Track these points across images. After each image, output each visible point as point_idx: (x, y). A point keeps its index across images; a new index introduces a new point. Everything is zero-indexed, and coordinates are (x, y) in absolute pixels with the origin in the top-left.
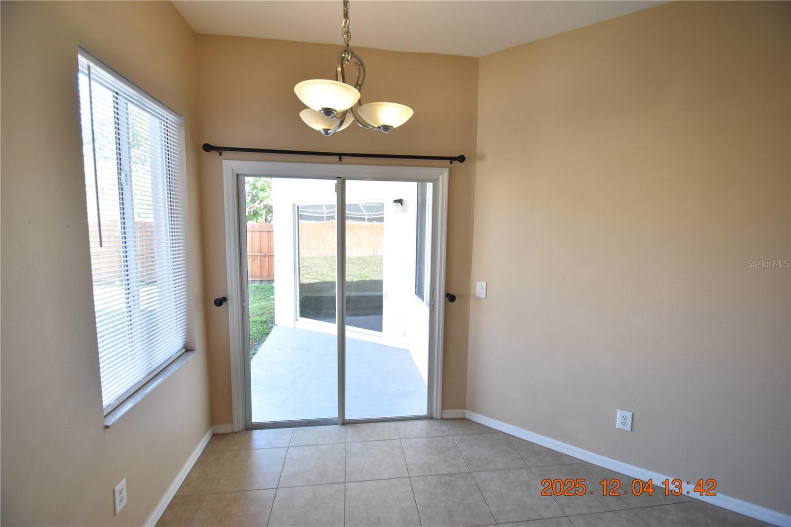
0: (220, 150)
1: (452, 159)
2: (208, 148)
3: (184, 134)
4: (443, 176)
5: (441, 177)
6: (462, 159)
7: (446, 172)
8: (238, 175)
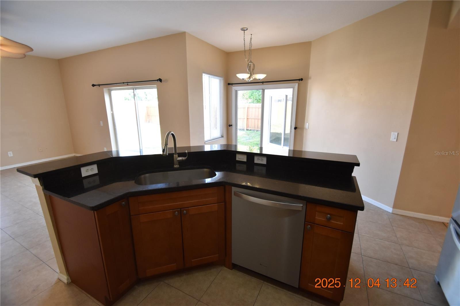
0: (232, 84)
1: (299, 80)
2: (229, 84)
3: (223, 81)
4: (296, 85)
5: (295, 86)
6: (302, 79)
7: (297, 85)
8: (236, 91)
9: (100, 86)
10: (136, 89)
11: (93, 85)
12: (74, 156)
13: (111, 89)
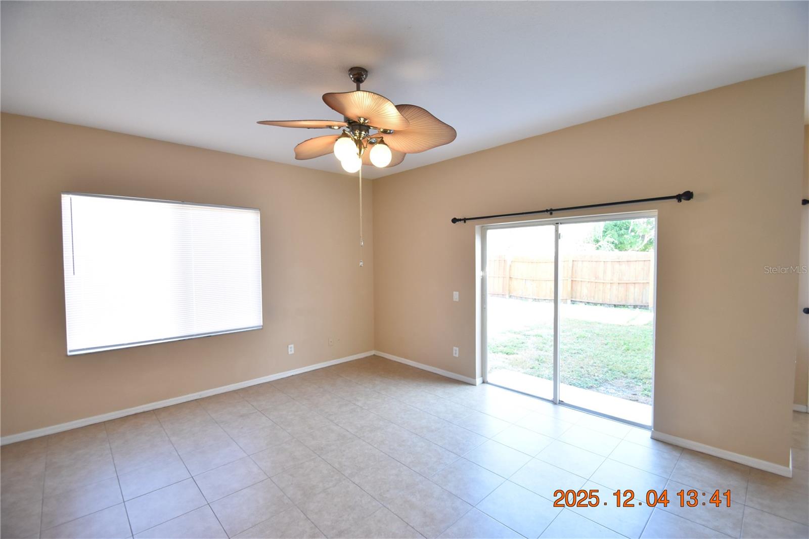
9: (466, 221)
10: (561, 223)
11: (455, 221)
12: (374, 355)
13: (488, 227)
